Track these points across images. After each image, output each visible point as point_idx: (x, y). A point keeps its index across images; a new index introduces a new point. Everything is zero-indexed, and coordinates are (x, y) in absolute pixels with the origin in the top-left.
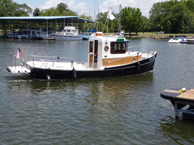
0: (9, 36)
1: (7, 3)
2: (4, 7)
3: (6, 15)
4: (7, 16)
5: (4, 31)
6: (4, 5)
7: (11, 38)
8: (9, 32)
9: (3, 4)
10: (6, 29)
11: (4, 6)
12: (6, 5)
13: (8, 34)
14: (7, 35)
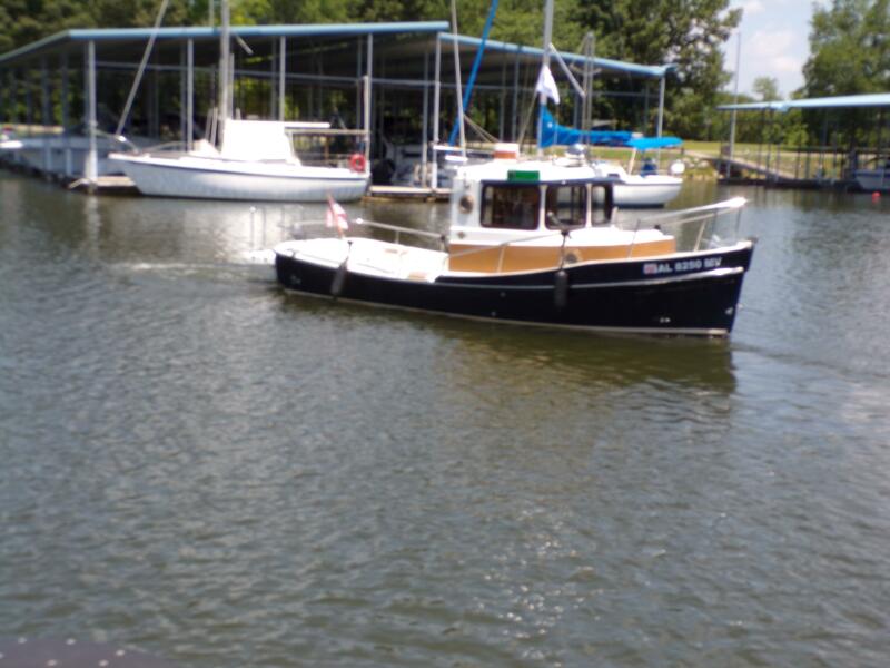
0: (865, 183)
1: (881, 31)
2: (868, 52)
3: (868, 86)
4: (873, 92)
5: (848, 162)
6: (868, 42)
7: (871, 192)
8: (867, 163)
9: (861, 39)
10: (858, 153)
11: (865, 49)
12: (875, 43)
13: (860, 175)
14: (859, 179)
